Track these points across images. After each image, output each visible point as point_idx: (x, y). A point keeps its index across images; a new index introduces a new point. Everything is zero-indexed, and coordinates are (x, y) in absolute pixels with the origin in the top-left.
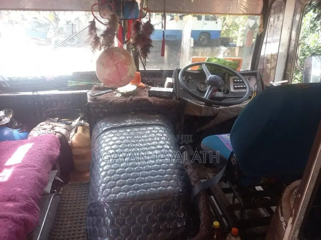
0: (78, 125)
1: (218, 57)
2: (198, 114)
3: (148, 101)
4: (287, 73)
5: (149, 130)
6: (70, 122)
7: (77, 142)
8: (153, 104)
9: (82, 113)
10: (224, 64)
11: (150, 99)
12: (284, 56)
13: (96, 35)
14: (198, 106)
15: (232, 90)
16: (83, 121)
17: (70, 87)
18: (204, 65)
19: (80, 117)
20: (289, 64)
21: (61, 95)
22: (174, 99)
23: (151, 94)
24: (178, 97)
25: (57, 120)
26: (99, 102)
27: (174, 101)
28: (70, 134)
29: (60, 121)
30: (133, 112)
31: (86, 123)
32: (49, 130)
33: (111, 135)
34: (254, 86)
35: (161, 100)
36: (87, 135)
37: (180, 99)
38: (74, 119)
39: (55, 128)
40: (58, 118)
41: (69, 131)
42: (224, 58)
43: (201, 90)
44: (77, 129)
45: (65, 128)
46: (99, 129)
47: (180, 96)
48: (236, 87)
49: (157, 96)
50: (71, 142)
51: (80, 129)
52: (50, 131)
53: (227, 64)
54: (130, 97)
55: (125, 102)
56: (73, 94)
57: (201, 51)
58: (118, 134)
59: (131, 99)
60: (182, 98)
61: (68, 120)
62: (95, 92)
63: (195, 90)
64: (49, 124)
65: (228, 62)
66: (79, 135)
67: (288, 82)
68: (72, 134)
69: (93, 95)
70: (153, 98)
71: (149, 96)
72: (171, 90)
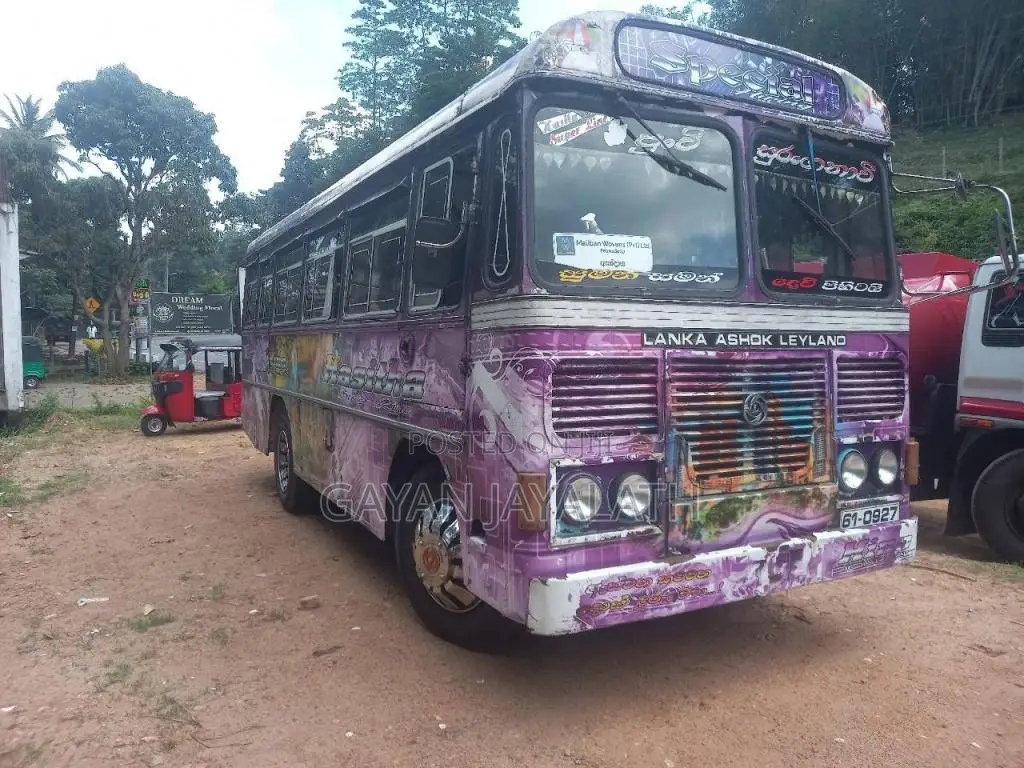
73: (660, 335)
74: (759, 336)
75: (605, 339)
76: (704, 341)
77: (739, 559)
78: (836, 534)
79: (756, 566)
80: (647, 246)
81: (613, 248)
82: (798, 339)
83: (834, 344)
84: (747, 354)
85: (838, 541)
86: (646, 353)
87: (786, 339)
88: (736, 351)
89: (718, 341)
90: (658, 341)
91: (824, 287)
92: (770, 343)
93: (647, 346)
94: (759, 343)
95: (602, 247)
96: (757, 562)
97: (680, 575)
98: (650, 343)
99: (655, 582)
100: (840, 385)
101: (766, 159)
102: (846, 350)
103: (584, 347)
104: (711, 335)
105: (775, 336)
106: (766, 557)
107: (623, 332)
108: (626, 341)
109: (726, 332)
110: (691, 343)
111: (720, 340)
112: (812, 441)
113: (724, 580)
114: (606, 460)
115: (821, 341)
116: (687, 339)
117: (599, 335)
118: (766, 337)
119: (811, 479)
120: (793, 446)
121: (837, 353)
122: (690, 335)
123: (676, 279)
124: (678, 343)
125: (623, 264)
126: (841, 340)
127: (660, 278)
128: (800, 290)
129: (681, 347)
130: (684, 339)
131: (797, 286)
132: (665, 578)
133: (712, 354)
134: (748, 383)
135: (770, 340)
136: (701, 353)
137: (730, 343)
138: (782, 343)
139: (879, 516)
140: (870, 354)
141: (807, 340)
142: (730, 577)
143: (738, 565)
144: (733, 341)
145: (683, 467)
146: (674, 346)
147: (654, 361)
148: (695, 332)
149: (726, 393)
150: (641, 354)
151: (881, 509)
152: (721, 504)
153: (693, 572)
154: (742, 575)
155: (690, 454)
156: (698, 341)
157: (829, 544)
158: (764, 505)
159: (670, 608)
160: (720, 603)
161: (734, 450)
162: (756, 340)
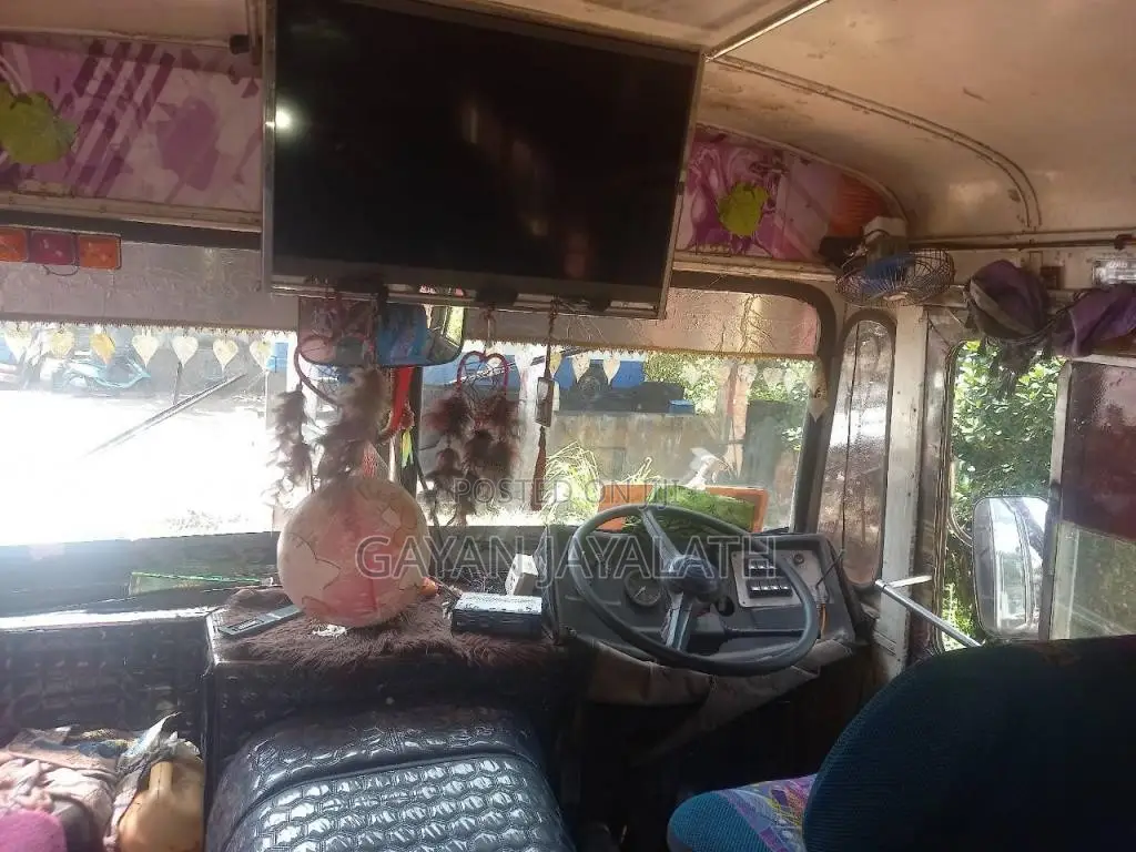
0: (156, 756)
1: (690, 486)
2: (633, 696)
3: (454, 654)
4: (925, 549)
5: (461, 777)
6: (119, 742)
7: (141, 840)
8: (469, 664)
9: (175, 703)
10: (712, 508)
11: (458, 642)
12: (909, 494)
13: (301, 437)
14: (637, 666)
15: (744, 600)
16: (174, 735)
17: (140, 595)
18: (649, 514)
19: (163, 721)
20: (927, 522)
21: (93, 631)
22: (549, 639)
23: (463, 624)
24: (562, 633)
25: (65, 735)
26: (261, 663)
27: (548, 647)
28: (113, 800)
29: (76, 742)
30: (390, 701)
31: (189, 743)
32: (26, 787)
33: (303, 811)
34: (817, 588)
35: (497, 644)
36: (191, 801)
37: (569, 641)
38: (137, 726)
39: (49, 776)
40: (67, 729)
41: (111, 784)
42: (709, 486)
43: (639, 602)
44: (148, 775)
45: (96, 776)
46: (248, 779)
47: (568, 630)
48: (756, 589)
49: (484, 632)
50: (119, 839)
51: (160, 776)
52: (28, 794)
53: (720, 511)
54: (384, 638)
55: (363, 659)
56: (147, 624)
57: (584, 425)
58: (331, 803)
59: (387, 645)
60: (575, 638)
61: (112, 732)
62: (242, 616)
63: (618, 603)
64: (28, 762)
65: (723, 503)
66: (159, 804)
67: (932, 581)
68: (123, 798)
69: (233, 633)
70: (471, 638)
71: (456, 629)
72: (535, 605)
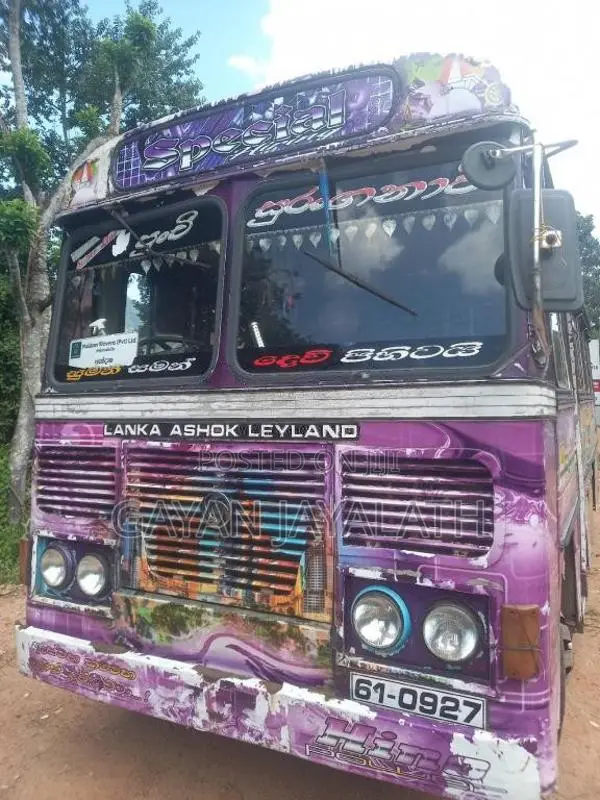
73: (119, 426)
74: (222, 427)
75: (75, 430)
76: (158, 432)
77: (167, 674)
78: (316, 698)
79: (191, 692)
80: (133, 341)
81: (105, 347)
82: (274, 429)
83: (335, 435)
84: (208, 446)
85: (313, 708)
86: (106, 443)
87: (257, 429)
88: (193, 442)
89: (173, 432)
90: (116, 432)
91: (344, 360)
92: (235, 434)
93: (108, 436)
94: (221, 434)
95: (99, 347)
96: (190, 687)
97: (103, 664)
98: (110, 434)
99: (82, 661)
100: (346, 493)
101: (269, 218)
102: (357, 444)
103: (60, 437)
104: (166, 425)
105: (243, 426)
106: (203, 685)
107: (89, 423)
108: (91, 431)
109: (182, 422)
110: (145, 433)
111: (176, 431)
112: (302, 563)
113: (152, 691)
114: (71, 537)
115: (312, 432)
116: (142, 430)
117: (71, 426)
118: (231, 427)
119: (298, 611)
120: (276, 563)
121: (342, 448)
122: (145, 426)
123: (151, 369)
124: (133, 433)
125: (111, 360)
126: (350, 431)
127: (138, 371)
128: (301, 367)
129: (135, 437)
130: (139, 429)
131: (294, 363)
132: (90, 661)
133: (167, 445)
134: (219, 479)
135: (235, 430)
136: (156, 444)
137: (186, 434)
138: (251, 434)
139: (434, 705)
140: (409, 452)
141: (289, 431)
142: (158, 690)
143: (167, 681)
144: (190, 431)
145: (138, 558)
146: (129, 436)
147: (112, 450)
148: (150, 423)
149: (185, 488)
150: (101, 444)
151: (419, 692)
152: (164, 607)
153: (117, 667)
154: (172, 694)
155: (145, 546)
156: (152, 432)
157: (296, 706)
158: (218, 624)
159: (96, 693)
160: (148, 713)
161: (195, 553)
162: (217, 430)
